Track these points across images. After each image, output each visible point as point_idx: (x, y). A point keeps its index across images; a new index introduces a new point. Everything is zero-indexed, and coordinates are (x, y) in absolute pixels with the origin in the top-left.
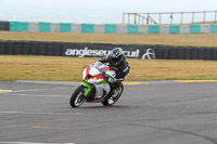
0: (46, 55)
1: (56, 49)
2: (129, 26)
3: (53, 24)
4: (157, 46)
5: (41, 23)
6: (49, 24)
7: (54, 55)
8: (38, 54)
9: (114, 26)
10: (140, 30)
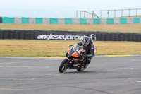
0: (24, 39)
1: (31, 35)
2: (81, 19)
3: (31, 19)
4: (98, 32)
5: (23, 18)
6: (28, 18)
7: (29, 39)
8: (19, 38)
9: (71, 19)
10: (88, 22)
